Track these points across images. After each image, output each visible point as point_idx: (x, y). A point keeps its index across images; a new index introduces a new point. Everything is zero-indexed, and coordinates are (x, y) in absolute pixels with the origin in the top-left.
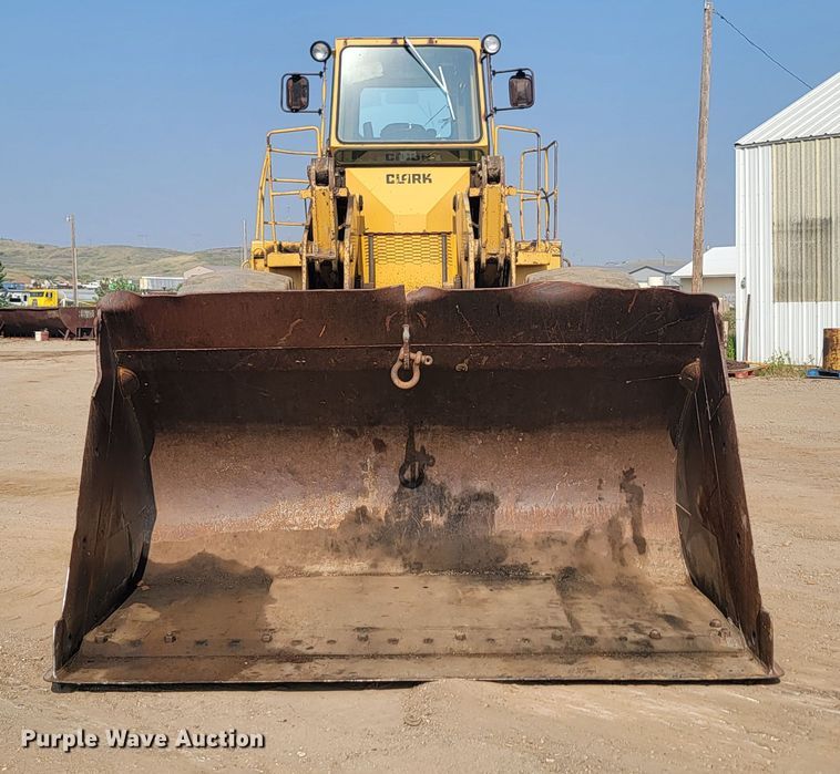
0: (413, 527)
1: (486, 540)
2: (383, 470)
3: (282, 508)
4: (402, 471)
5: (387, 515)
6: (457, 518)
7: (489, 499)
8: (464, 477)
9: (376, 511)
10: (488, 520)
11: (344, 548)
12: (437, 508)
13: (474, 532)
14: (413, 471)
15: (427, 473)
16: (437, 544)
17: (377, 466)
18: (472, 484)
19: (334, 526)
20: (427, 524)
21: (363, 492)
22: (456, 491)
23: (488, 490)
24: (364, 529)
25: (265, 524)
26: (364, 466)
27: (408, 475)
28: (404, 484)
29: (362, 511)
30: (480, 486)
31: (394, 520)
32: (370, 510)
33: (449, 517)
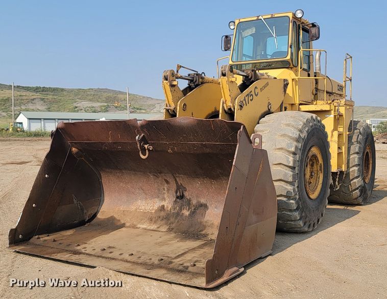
0: (178, 215)
1: (201, 223)
2: (170, 191)
3: (139, 202)
4: (176, 193)
5: (170, 210)
6: (193, 213)
7: (205, 206)
8: (197, 197)
9: (167, 207)
10: (203, 215)
11: (154, 220)
12: (188, 208)
13: (197, 220)
14: (180, 193)
15: (185, 194)
16: (183, 222)
17: (168, 190)
18: (199, 200)
19: (153, 211)
20: (183, 214)
21: (164, 199)
22: (194, 202)
23: (205, 203)
24: (162, 214)
25: (133, 208)
26: (164, 189)
27: (178, 194)
28: (177, 197)
29: (163, 206)
30: (203, 201)
31: (172, 211)
32: (166, 206)
33: (191, 212)
